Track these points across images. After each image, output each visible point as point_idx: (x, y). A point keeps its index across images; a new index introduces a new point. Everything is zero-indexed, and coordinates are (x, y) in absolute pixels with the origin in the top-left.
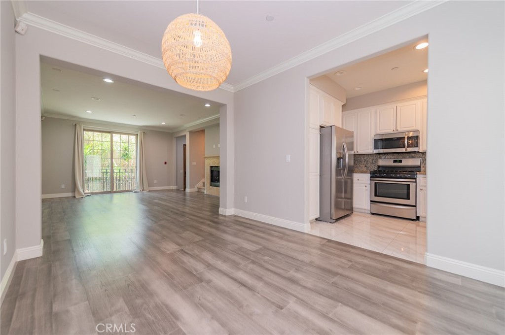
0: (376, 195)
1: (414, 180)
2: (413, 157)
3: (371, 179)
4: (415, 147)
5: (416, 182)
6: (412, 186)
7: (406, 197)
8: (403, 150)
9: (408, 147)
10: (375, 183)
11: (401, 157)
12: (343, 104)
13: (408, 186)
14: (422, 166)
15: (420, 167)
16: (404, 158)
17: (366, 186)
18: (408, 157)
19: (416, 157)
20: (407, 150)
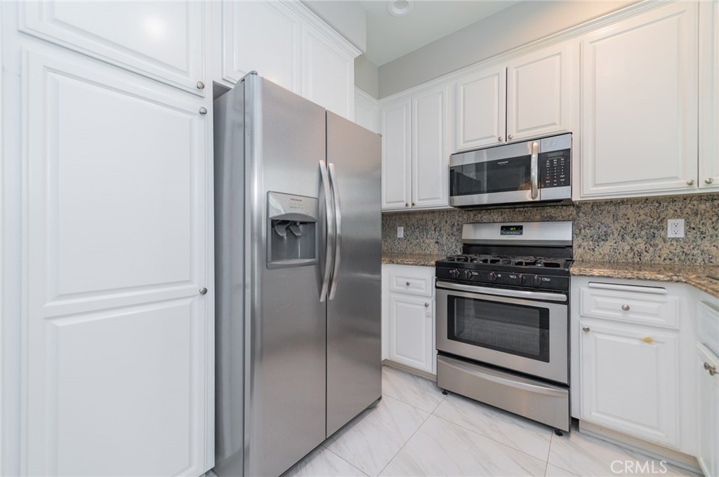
0: (451, 336)
1: (563, 297)
2: (551, 219)
3: (440, 284)
4: (559, 185)
5: (567, 303)
6: (556, 313)
7: (537, 351)
8: (526, 196)
9: (540, 187)
10: (449, 297)
11: (521, 218)
12: (358, 53)
13: (544, 313)
14: (575, 246)
15: (571, 247)
16: (529, 220)
17: (426, 306)
18: (538, 217)
19: (560, 218)
20: (537, 195)
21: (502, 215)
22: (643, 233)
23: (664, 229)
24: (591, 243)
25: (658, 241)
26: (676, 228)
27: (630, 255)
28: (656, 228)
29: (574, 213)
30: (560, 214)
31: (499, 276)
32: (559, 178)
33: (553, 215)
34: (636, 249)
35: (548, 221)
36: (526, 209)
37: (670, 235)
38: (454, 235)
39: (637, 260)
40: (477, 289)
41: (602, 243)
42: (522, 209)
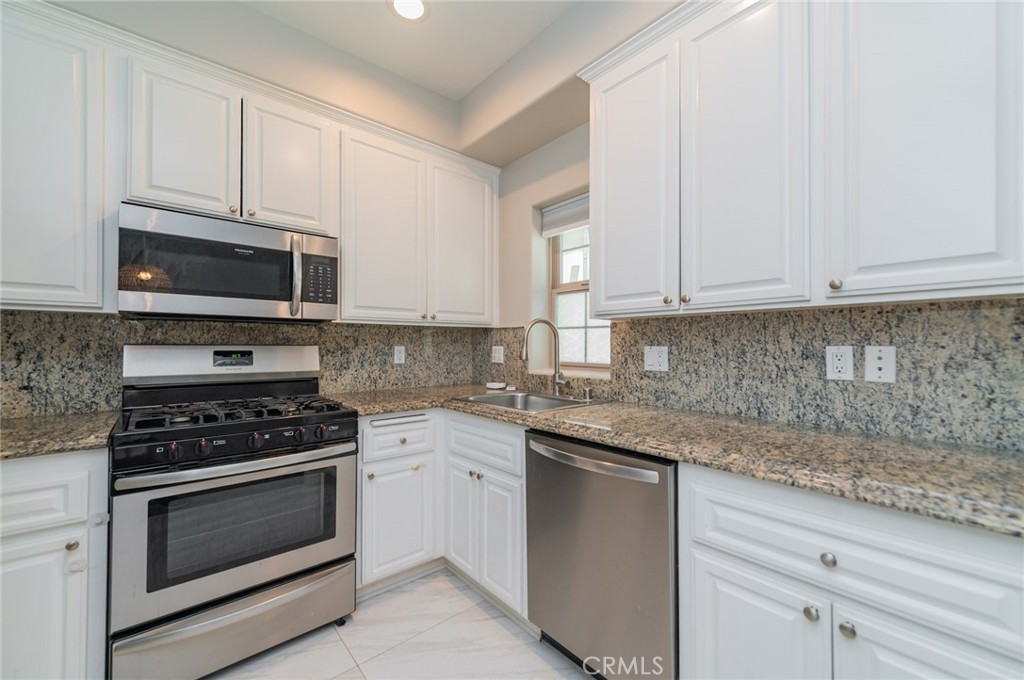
1: (353, 445)
4: (326, 301)
5: (357, 450)
8: (282, 309)
9: (303, 300)
14: (321, 377)
15: (317, 379)
16: (260, 343)
19: (300, 341)
20: (298, 311)
21: (209, 331)
22: (378, 359)
23: (392, 355)
24: (333, 372)
25: (388, 367)
26: (399, 355)
27: (368, 384)
28: (386, 354)
29: (316, 335)
30: (299, 336)
31: (267, 436)
32: (325, 293)
33: (291, 337)
34: (372, 376)
35: (284, 344)
36: (252, 325)
37: (396, 361)
38: (89, 369)
39: (373, 387)
40: (184, 477)
41: (345, 371)
42: (246, 325)
